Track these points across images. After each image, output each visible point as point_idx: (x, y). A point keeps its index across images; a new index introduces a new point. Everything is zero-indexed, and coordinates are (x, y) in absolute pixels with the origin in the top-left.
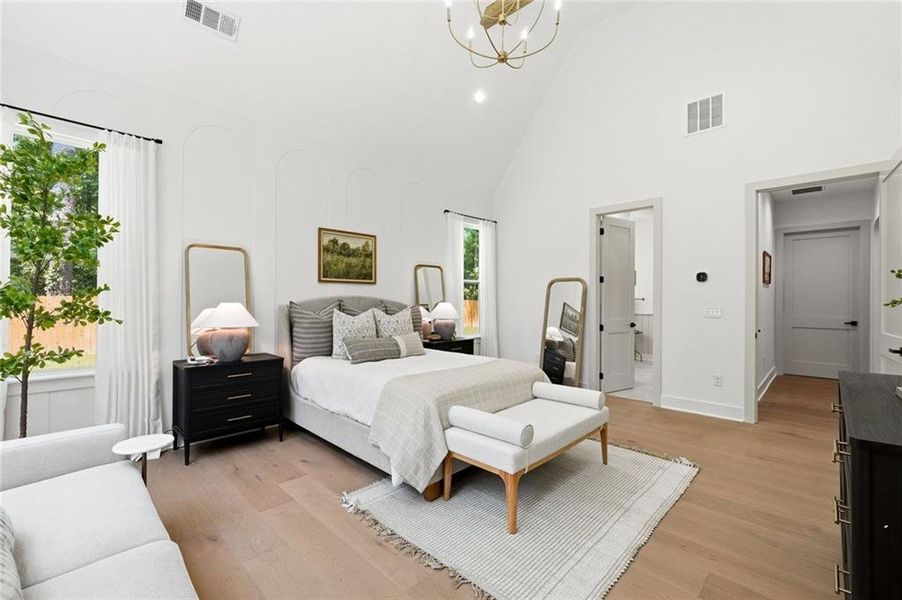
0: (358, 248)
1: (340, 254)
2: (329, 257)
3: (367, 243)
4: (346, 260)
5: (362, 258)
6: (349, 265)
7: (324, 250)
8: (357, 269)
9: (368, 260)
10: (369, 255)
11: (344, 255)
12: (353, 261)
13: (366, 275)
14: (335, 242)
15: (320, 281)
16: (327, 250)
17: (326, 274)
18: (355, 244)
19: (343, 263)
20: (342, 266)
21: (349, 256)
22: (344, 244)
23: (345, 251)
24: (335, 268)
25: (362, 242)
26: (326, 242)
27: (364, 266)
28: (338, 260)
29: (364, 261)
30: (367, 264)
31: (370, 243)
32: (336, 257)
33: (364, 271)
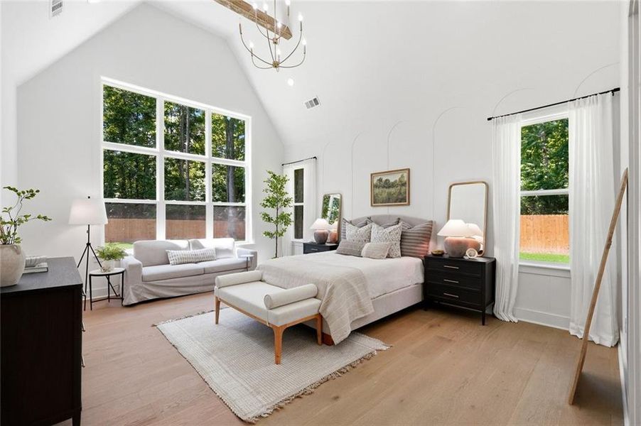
0: (396, 181)
1: (384, 187)
2: (377, 191)
3: (402, 176)
4: (387, 190)
5: (399, 188)
6: (389, 194)
7: (374, 186)
8: (395, 196)
9: (404, 187)
10: (404, 184)
11: (386, 188)
12: (392, 190)
13: (402, 199)
14: (380, 180)
15: (372, 205)
16: (376, 186)
17: (375, 201)
18: (392, 179)
19: (385, 193)
20: (385, 195)
21: (389, 187)
22: (386, 180)
23: (388, 185)
24: (380, 197)
25: (399, 176)
26: (375, 181)
27: (400, 193)
28: (382, 191)
29: (400, 189)
30: (402, 191)
31: (406, 175)
32: (381, 189)
33: (400, 197)
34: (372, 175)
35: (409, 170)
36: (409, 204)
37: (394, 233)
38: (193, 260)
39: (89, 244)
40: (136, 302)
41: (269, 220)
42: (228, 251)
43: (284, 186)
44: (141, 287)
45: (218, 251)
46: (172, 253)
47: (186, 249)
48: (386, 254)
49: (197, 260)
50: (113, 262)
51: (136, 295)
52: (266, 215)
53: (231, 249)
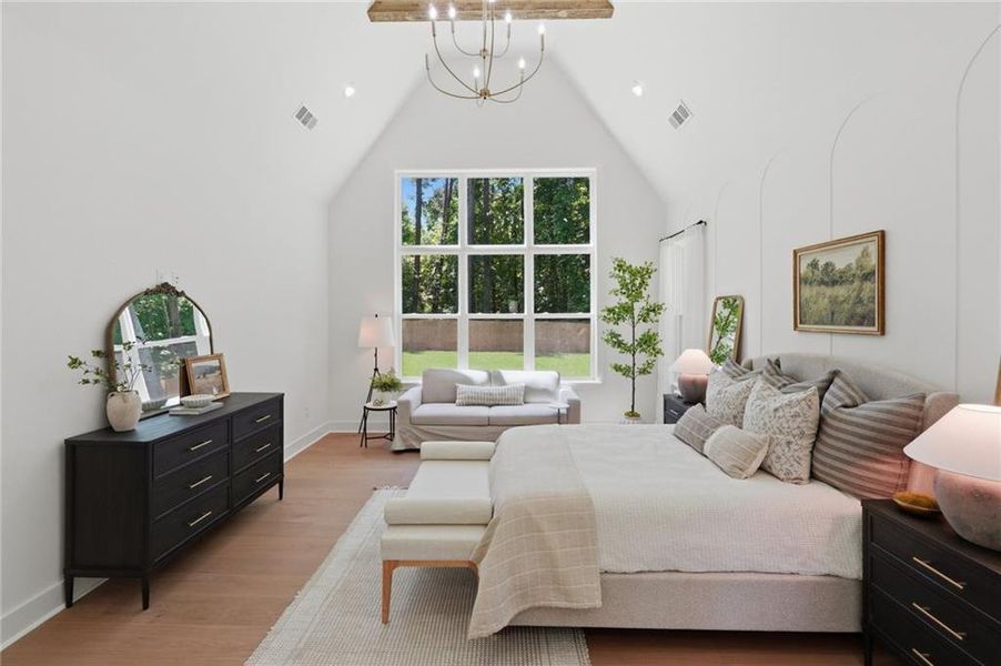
0: (849, 267)
1: (822, 282)
2: (807, 292)
3: (865, 254)
4: (829, 291)
5: (856, 284)
6: (834, 301)
7: (799, 281)
8: (846, 306)
9: (869, 285)
10: (869, 276)
11: (826, 284)
12: (841, 291)
14: (814, 265)
15: (796, 326)
16: (805, 281)
17: (803, 318)
18: (842, 260)
19: (820, 297)
20: (824, 304)
21: (834, 283)
22: (827, 264)
23: (831, 278)
24: (814, 308)
25: (856, 251)
26: (804, 268)
27: (859, 301)
28: (818, 293)
29: (861, 290)
30: (865, 295)
31: (873, 248)
32: (816, 289)
33: (859, 310)
34: (795, 252)
35: (882, 235)
36: (883, 331)
37: (788, 412)
38: (486, 402)
39: (376, 370)
40: (403, 448)
41: (619, 344)
42: (545, 392)
43: (649, 281)
44: (408, 431)
45: (529, 391)
46: (462, 388)
47: (483, 384)
48: (756, 464)
49: (492, 402)
50: (387, 395)
51: (404, 440)
52: (614, 335)
53: (551, 389)
